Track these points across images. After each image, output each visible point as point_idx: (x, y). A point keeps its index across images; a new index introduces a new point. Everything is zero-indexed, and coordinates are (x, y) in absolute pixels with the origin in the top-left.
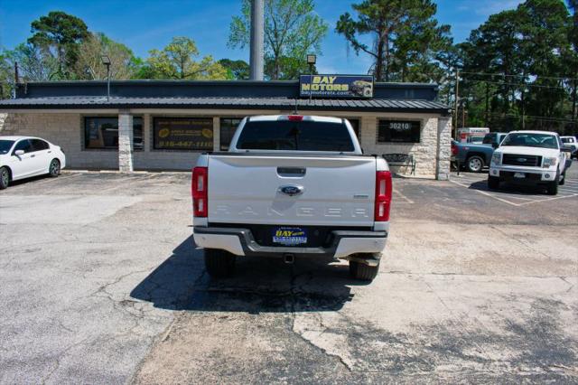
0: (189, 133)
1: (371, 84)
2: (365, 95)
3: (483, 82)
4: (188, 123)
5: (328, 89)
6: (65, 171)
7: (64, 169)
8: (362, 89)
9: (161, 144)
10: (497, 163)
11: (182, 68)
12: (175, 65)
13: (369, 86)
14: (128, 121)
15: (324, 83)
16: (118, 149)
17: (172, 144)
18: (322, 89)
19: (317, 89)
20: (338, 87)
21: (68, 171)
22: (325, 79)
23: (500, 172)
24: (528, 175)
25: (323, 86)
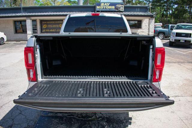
0: (54, 26)
1: (123, 6)
2: (121, 10)
3: (159, 7)
4: (54, 22)
5: (107, 8)
6: (7, 42)
7: (6, 41)
8: (120, 8)
9: (44, 31)
10: (173, 36)
11: (54, 3)
12: (52, 2)
13: (123, 7)
14: (30, 22)
15: (105, 6)
16: (27, 33)
17: (48, 30)
18: (105, 8)
19: (103, 8)
20: (110, 7)
21: (8, 42)
22: (106, 4)
23: (175, 40)
24: (185, 41)
25: (105, 7)
